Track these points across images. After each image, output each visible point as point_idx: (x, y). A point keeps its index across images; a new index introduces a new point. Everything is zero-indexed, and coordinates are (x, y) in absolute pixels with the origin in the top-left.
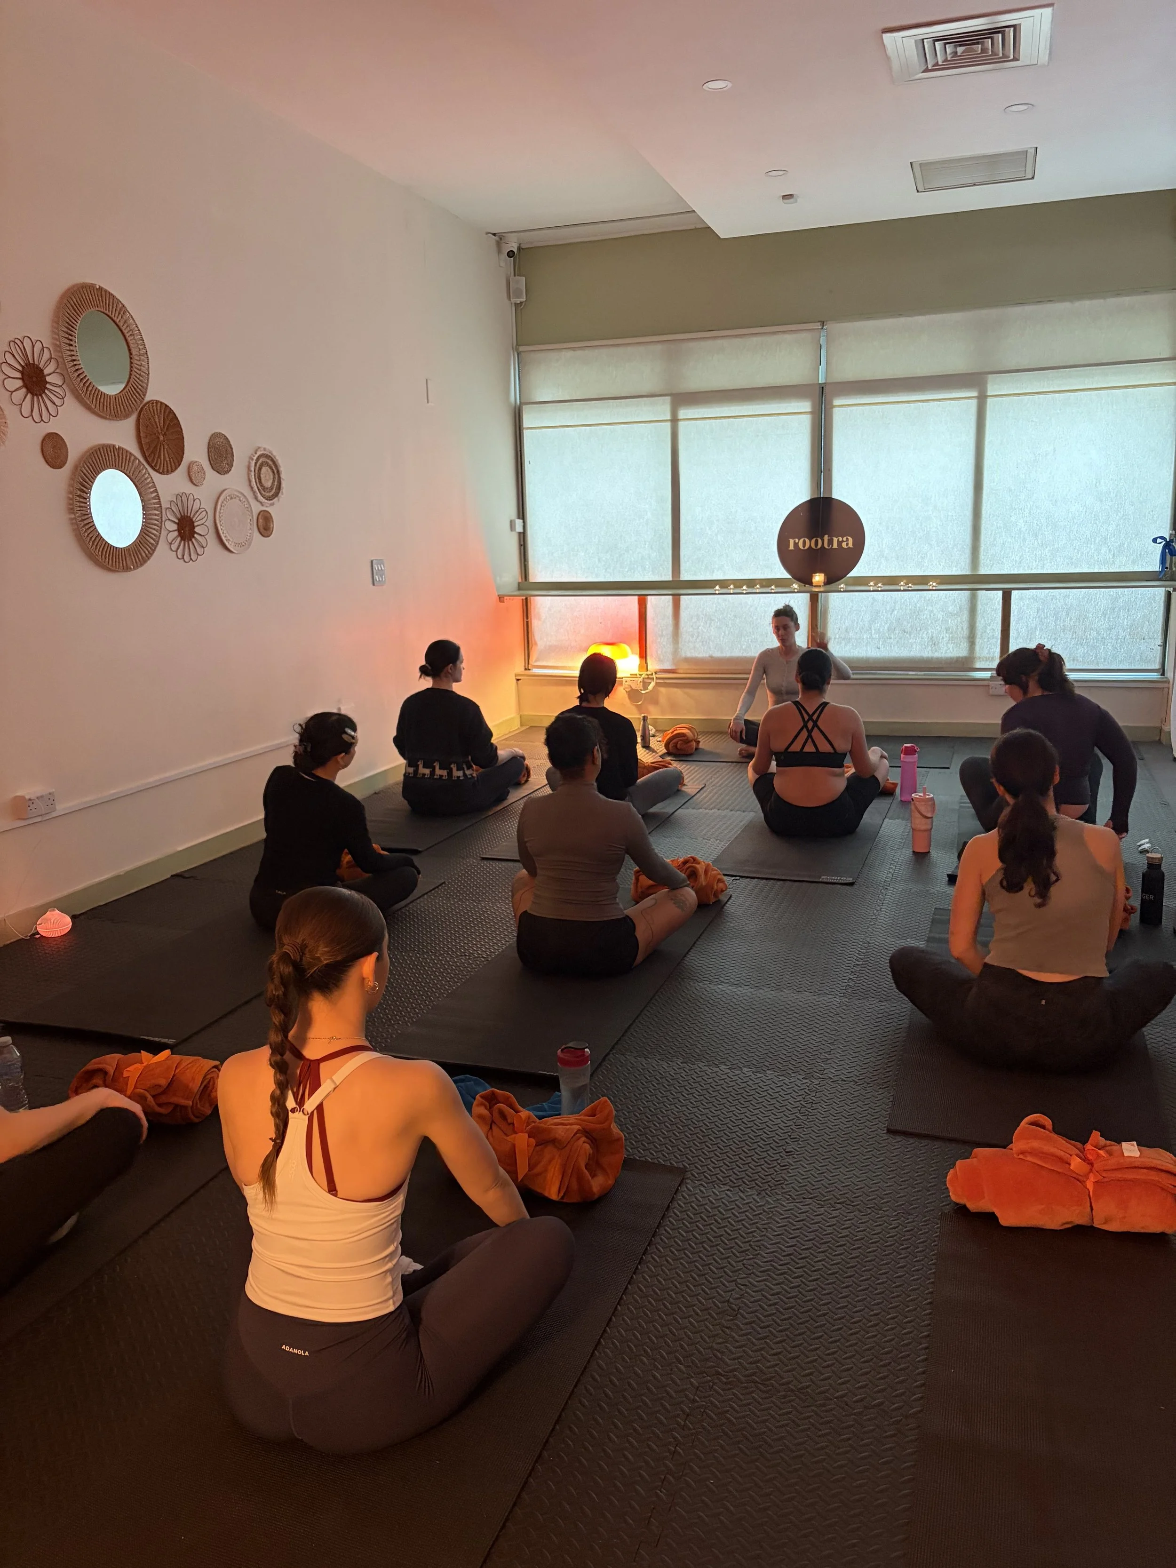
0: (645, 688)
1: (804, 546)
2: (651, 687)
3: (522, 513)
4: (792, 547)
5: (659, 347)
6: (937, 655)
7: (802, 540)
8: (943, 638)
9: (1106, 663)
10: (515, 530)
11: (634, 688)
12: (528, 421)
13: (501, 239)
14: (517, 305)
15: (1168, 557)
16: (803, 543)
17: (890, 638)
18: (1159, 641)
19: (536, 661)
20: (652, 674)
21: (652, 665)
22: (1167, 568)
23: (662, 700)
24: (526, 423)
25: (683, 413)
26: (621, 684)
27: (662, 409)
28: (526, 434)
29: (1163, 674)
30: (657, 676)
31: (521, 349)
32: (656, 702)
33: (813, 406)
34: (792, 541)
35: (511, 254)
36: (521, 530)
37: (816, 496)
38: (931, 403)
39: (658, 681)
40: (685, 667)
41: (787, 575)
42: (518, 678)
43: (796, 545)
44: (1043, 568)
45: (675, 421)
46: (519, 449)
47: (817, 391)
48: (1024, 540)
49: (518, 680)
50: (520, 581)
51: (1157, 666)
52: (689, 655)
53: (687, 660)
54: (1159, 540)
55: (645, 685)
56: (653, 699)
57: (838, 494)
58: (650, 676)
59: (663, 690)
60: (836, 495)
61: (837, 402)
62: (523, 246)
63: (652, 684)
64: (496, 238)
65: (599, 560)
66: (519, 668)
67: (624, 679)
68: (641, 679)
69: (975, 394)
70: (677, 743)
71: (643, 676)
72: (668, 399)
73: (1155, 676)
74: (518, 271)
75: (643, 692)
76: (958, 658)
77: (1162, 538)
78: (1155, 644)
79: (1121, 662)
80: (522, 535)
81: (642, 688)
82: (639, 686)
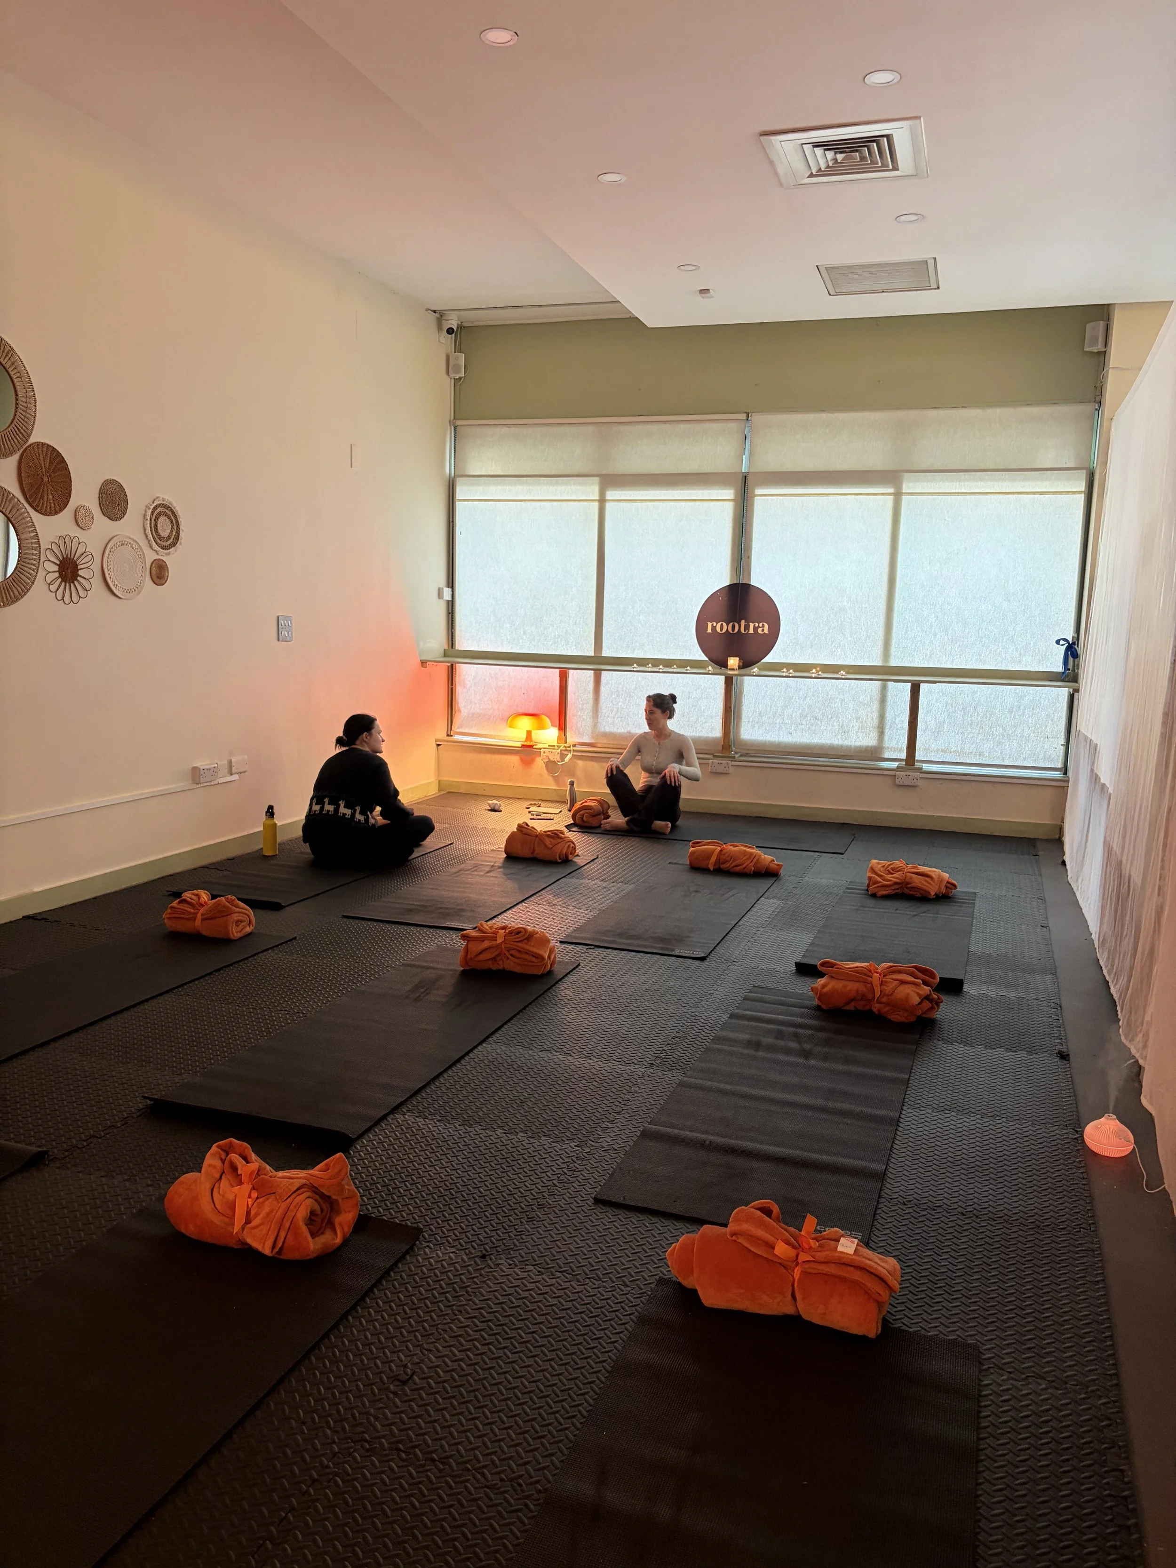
0: (562, 759)
1: (721, 630)
2: (567, 759)
3: (451, 582)
4: (709, 630)
5: (590, 429)
6: (847, 743)
7: (720, 624)
8: (853, 727)
9: (1011, 759)
10: (443, 598)
11: (552, 759)
12: (461, 492)
13: (441, 316)
14: (457, 381)
15: (1071, 659)
16: (721, 627)
17: (802, 724)
18: (1062, 741)
19: (458, 728)
20: (569, 747)
21: (572, 738)
22: (1069, 669)
23: (579, 772)
24: (459, 495)
25: (610, 494)
26: (539, 754)
27: (592, 490)
28: (458, 505)
29: (1065, 773)
30: (575, 748)
31: (458, 423)
33: (736, 494)
34: (710, 624)
35: (450, 331)
36: (450, 599)
37: (735, 582)
38: (849, 497)
39: (575, 754)
40: (604, 741)
41: (704, 658)
42: (438, 743)
43: (714, 628)
44: (952, 662)
45: (602, 501)
46: (451, 520)
47: (740, 480)
48: (935, 635)
49: (438, 745)
50: (446, 648)
51: (1059, 765)
52: (607, 730)
53: (605, 735)
54: (1062, 642)
55: (563, 756)
56: (570, 771)
57: (757, 580)
58: (568, 749)
59: (580, 763)
60: (753, 582)
61: (758, 491)
62: (465, 324)
63: (570, 756)
64: (437, 315)
65: (524, 633)
66: (441, 734)
67: (542, 750)
68: (558, 750)
69: (891, 490)
70: (583, 815)
71: (561, 748)
72: (597, 479)
73: (1058, 775)
74: (458, 349)
75: (559, 763)
76: (867, 747)
77: (1065, 640)
78: (1058, 744)
79: (1025, 759)
80: (450, 603)
81: (559, 759)
82: (557, 758)
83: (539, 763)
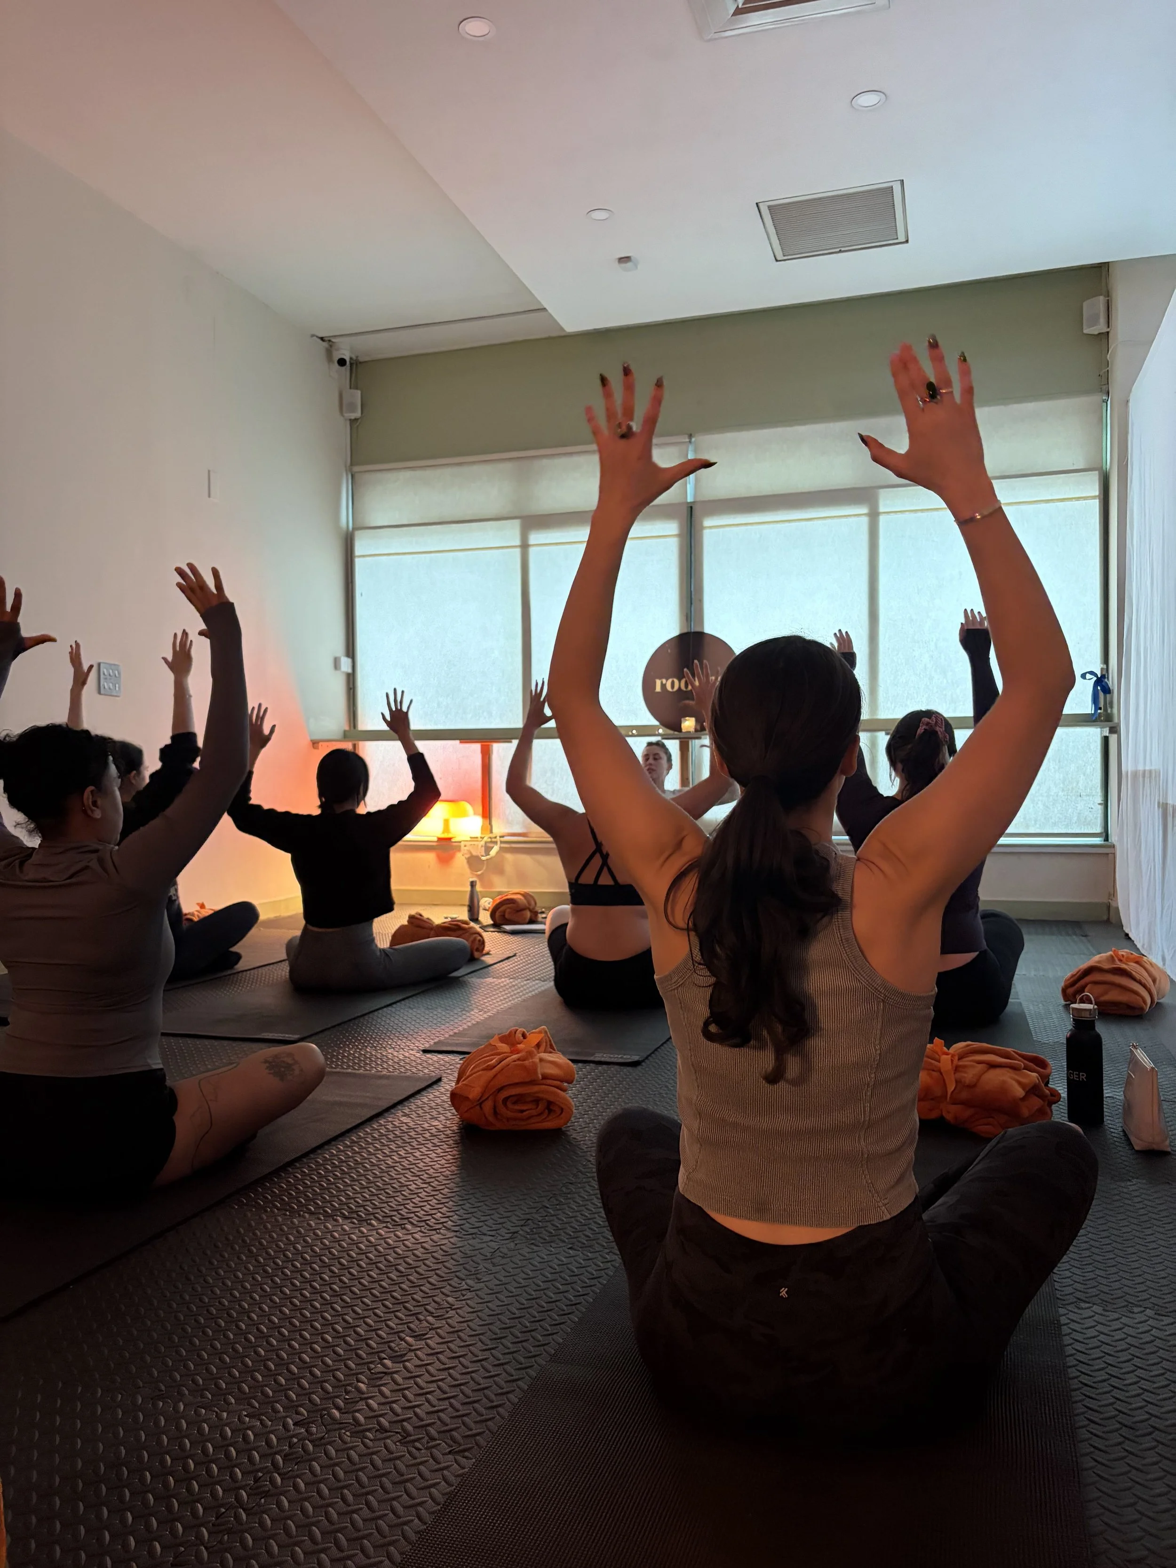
0: (487, 853)
1: (673, 686)
2: (493, 852)
3: (351, 650)
4: (658, 689)
5: (508, 466)
7: (670, 681)
9: (1038, 826)
10: (340, 669)
11: (474, 853)
12: (359, 549)
13: (331, 346)
14: (353, 422)
15: (1101, 695)
16: (671, 684)
18: (1099, 799)
20: (496, 837)
21: (499, 828)
22: (1100, 709)
23: (509, 869)
24: (358, 550)
25: (535, 538)
26: (459, 849)
27: (511, 533)
28: (358, 563)
29: (1106, 839)
30: (502, 839)
31: (356, 469)
32: (500, 871)
33: (681, 528)
34: (658, 682)
35: (342, 362)
36: (350, 671)
37: (685, 631)
38: (816, 522)
39: (503, 845)
41: (655, 722)
43: (663, 686)
44: (955, 711)
45: (525, 546)
46: (350, 581)
47: (685, 511)
48: (931, 678)
50: (347, 728)
51: (1098, 829)
54: (1088, 676)
55: (488, 849)
56: (497, 867)
57: (710, 627)
58: (493, 840)
59: (509, 857)
60: (708, 629)
61: (707, 522)
62: (361, 359)
63: (496, 849)
64: (325, 344)
65: (439, 705)
67: (462, 844)
68: (483, 843)
69: (864, 510)
71: (486, 839)
72: (517, 523)
73: (1098, 841)
74: (354, 385)
75: (483, 858)
77: (1092, 673)
78: (1094, 803)
79: (1055, 824)
80: (351, 678)
81: (483, 854)
82: (479, 851)
83: (460, 859)
